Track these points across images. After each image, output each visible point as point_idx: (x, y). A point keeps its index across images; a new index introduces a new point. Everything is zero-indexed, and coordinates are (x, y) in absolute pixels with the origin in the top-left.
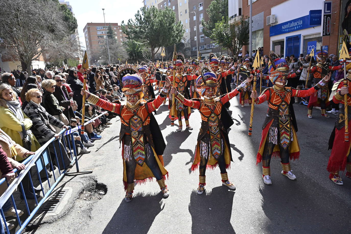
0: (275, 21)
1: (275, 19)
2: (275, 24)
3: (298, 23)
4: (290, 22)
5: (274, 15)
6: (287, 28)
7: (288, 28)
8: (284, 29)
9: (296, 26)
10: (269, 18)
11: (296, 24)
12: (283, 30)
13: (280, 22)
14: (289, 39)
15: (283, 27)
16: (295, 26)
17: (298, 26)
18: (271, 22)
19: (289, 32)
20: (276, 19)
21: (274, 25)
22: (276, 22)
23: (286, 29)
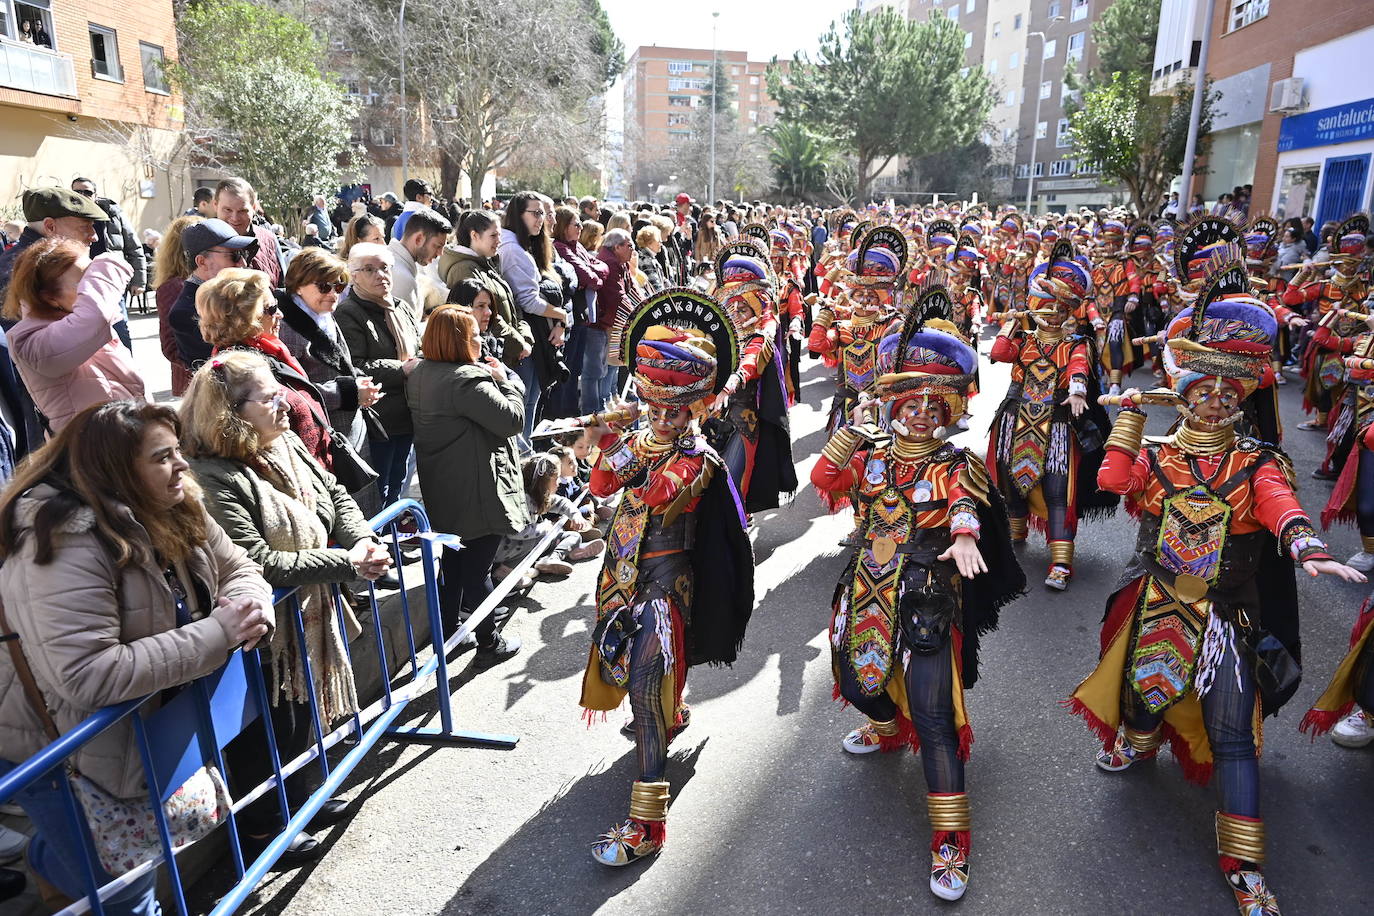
0: (1297, 101)
1: (1300, 92)
2: (1300, 111)
3: (1366, 117)
4: (1346, 109)
5: (1298, 81)
6: (1333, 129)
7: (1336, 129)
8: (1324, 132)
9: (1361, 125)
10: (1282, 87)
11: (1361, 116)
12: (1320, 133)
13: (1315, 106)
14: (1334, 166)
15: (1320, 124)
16: (1357, 125)
17: (1367, 124)
18: (1284, 104)
19: (1337, 141)
20: (1304, 93)
21: (1295, 113)
22: (1302, 103)
23: (1329, 131)
